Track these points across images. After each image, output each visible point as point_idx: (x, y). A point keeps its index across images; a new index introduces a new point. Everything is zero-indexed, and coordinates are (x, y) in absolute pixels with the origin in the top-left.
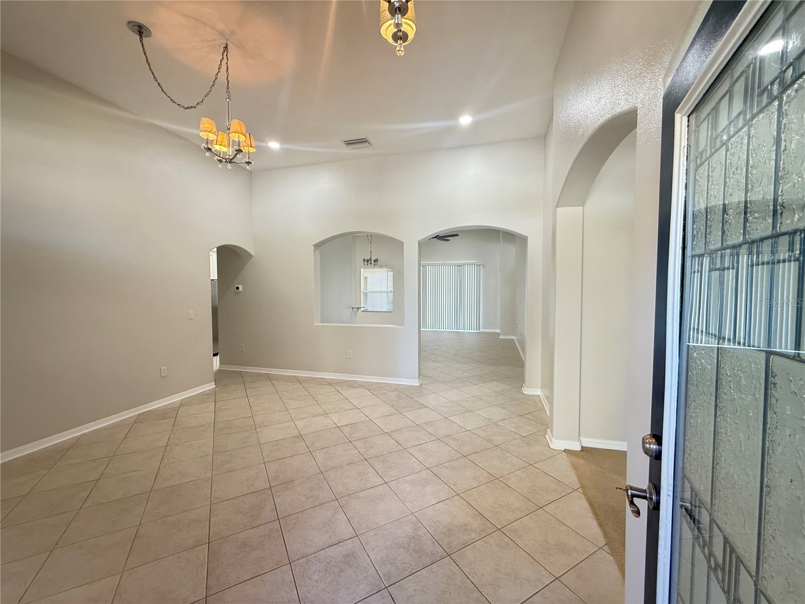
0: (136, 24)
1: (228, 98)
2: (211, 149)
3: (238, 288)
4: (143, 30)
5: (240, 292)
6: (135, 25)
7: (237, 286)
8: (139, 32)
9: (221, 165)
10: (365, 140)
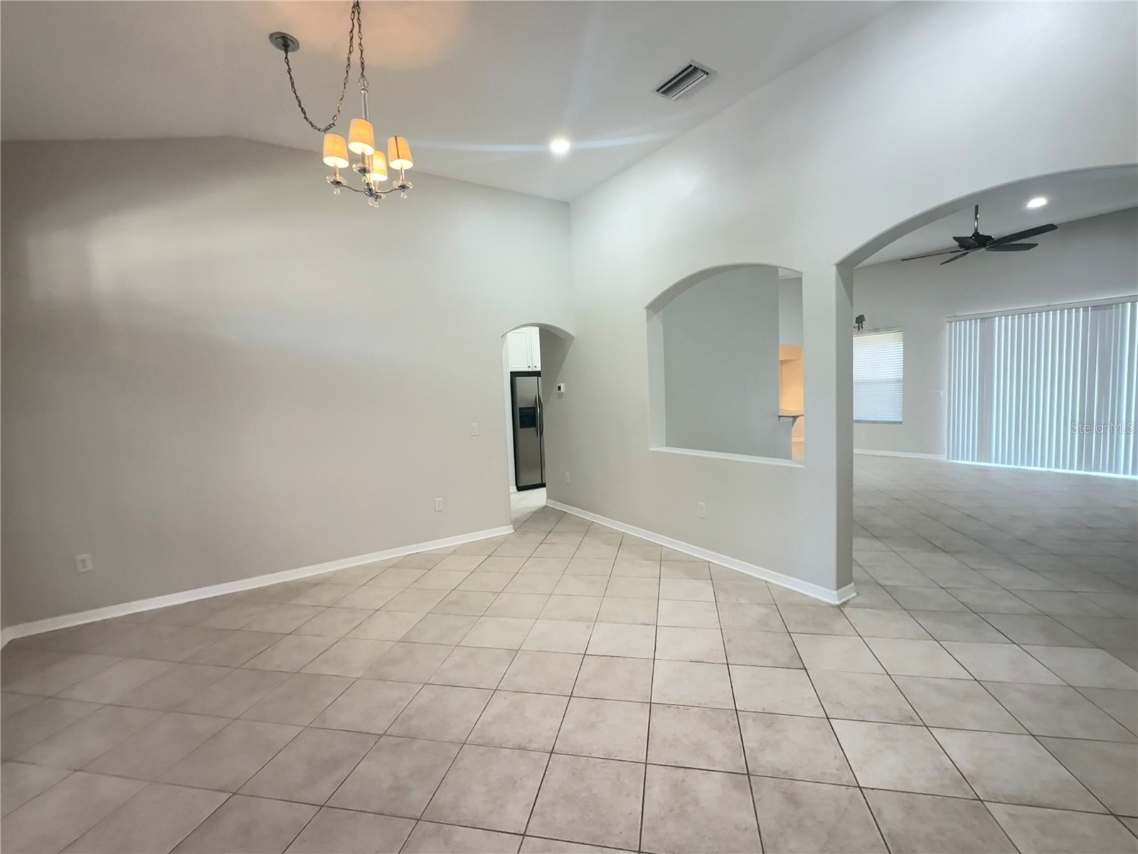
0: (278, 36)
1: (363, 89)
2: (340, 183)
3: (559, 388)
4: (289, 42)
5: (562, 393)
6: (277, 38)
7: (559, 385)
8: (284, 45)
9: (377, 203)
10: (692, 68)
